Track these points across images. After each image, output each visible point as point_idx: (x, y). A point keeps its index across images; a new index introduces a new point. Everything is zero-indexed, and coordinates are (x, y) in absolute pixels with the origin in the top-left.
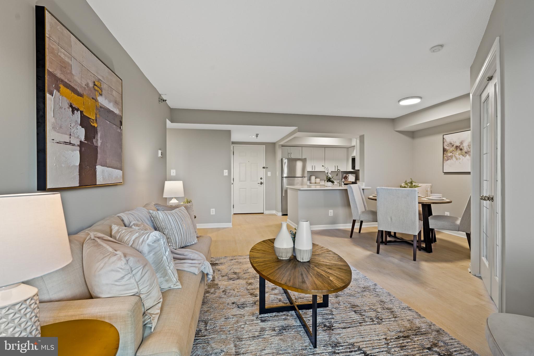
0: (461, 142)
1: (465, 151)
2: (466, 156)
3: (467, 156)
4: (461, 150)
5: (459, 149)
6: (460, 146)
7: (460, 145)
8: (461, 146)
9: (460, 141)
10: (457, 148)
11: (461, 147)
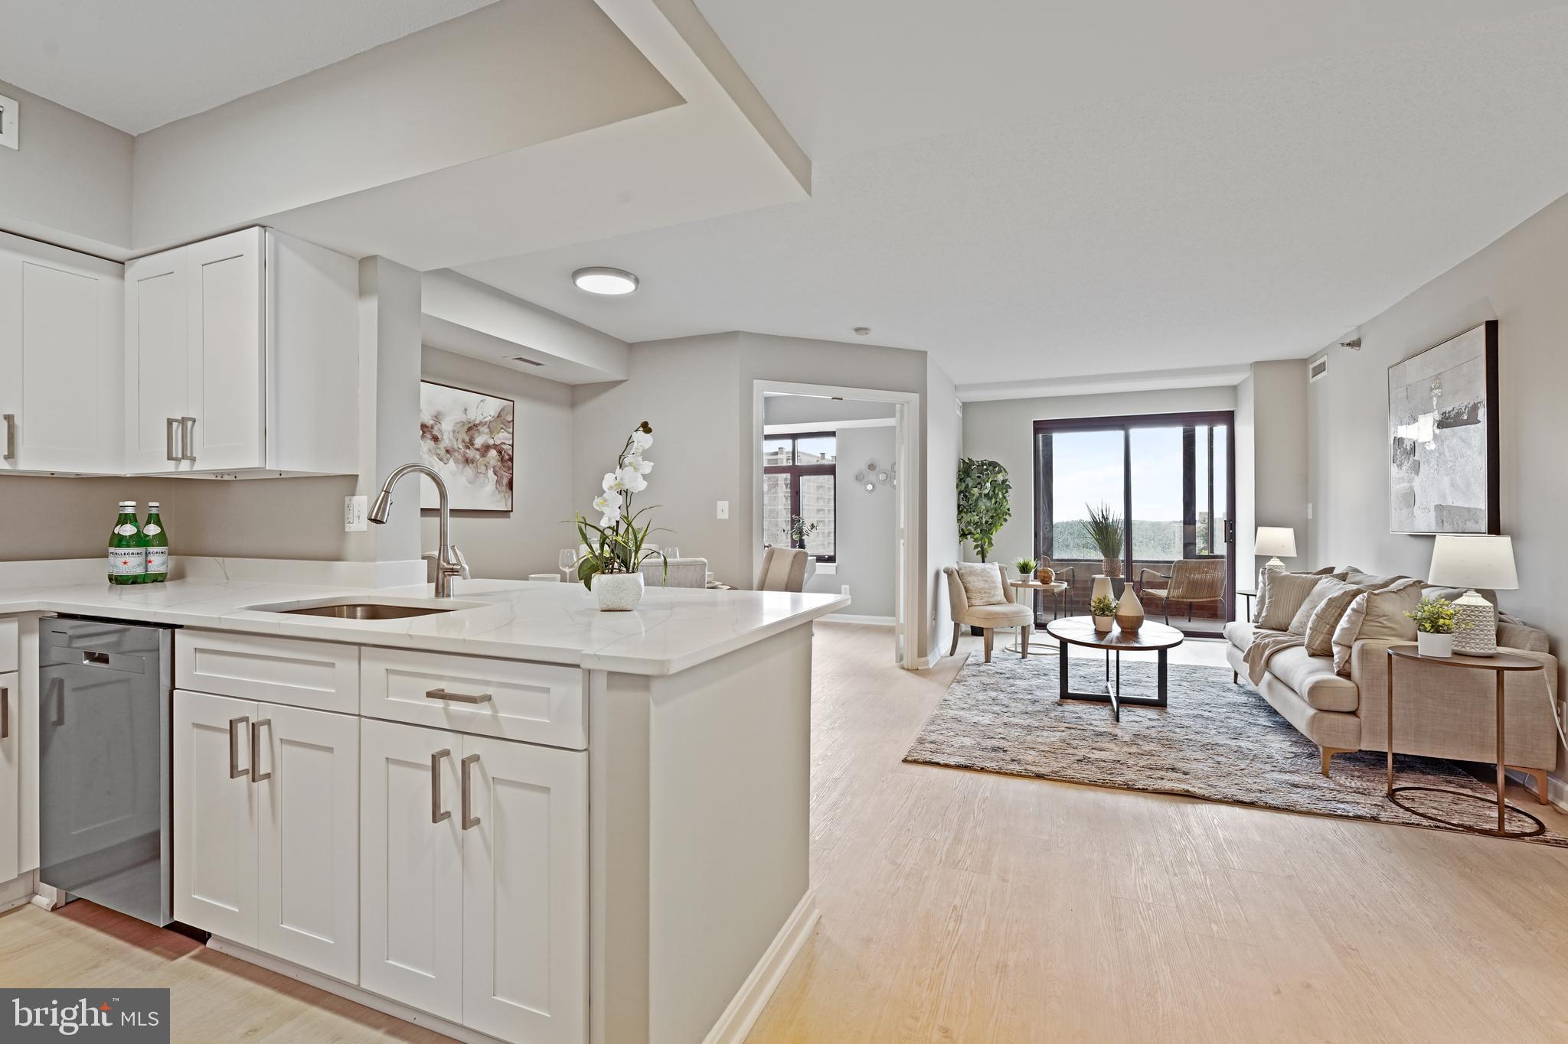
0: (436, 417)
1: (445, 445)
2: (448, 460)
3: (451, 461)
4: (436, 439)
5: (428, 436)
6: (432, 427)
7: (432, 422)
8: (436, 428)
9: (434, 414)
10: (424, 432)
11: (435, 432)
